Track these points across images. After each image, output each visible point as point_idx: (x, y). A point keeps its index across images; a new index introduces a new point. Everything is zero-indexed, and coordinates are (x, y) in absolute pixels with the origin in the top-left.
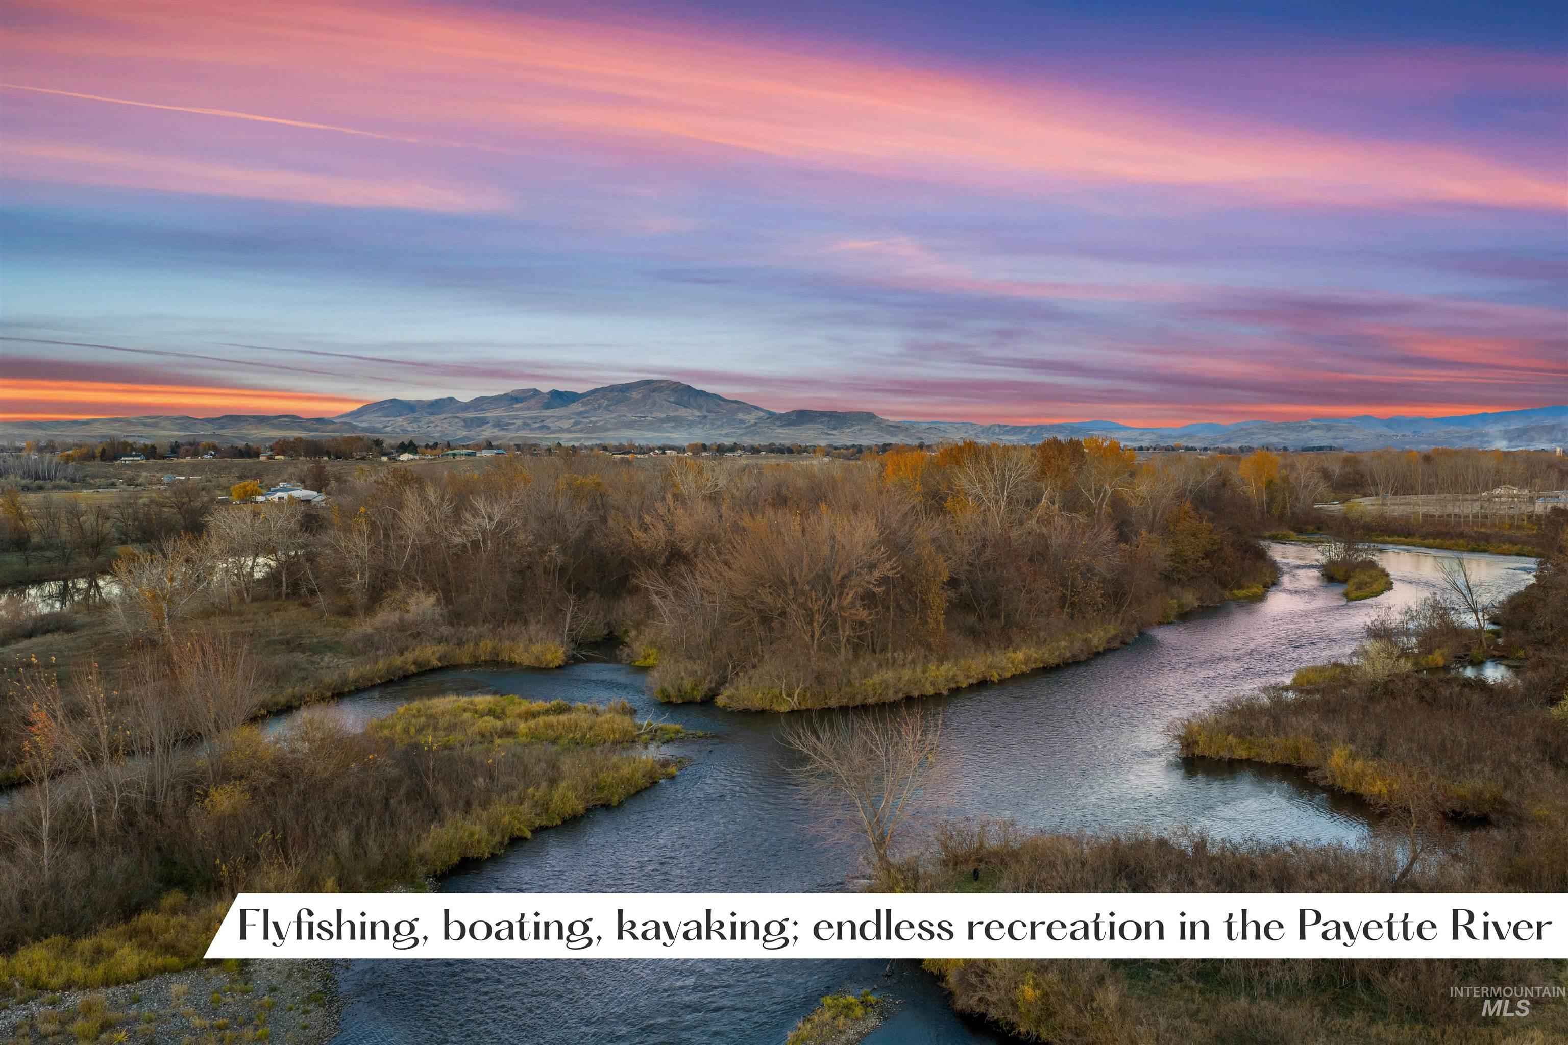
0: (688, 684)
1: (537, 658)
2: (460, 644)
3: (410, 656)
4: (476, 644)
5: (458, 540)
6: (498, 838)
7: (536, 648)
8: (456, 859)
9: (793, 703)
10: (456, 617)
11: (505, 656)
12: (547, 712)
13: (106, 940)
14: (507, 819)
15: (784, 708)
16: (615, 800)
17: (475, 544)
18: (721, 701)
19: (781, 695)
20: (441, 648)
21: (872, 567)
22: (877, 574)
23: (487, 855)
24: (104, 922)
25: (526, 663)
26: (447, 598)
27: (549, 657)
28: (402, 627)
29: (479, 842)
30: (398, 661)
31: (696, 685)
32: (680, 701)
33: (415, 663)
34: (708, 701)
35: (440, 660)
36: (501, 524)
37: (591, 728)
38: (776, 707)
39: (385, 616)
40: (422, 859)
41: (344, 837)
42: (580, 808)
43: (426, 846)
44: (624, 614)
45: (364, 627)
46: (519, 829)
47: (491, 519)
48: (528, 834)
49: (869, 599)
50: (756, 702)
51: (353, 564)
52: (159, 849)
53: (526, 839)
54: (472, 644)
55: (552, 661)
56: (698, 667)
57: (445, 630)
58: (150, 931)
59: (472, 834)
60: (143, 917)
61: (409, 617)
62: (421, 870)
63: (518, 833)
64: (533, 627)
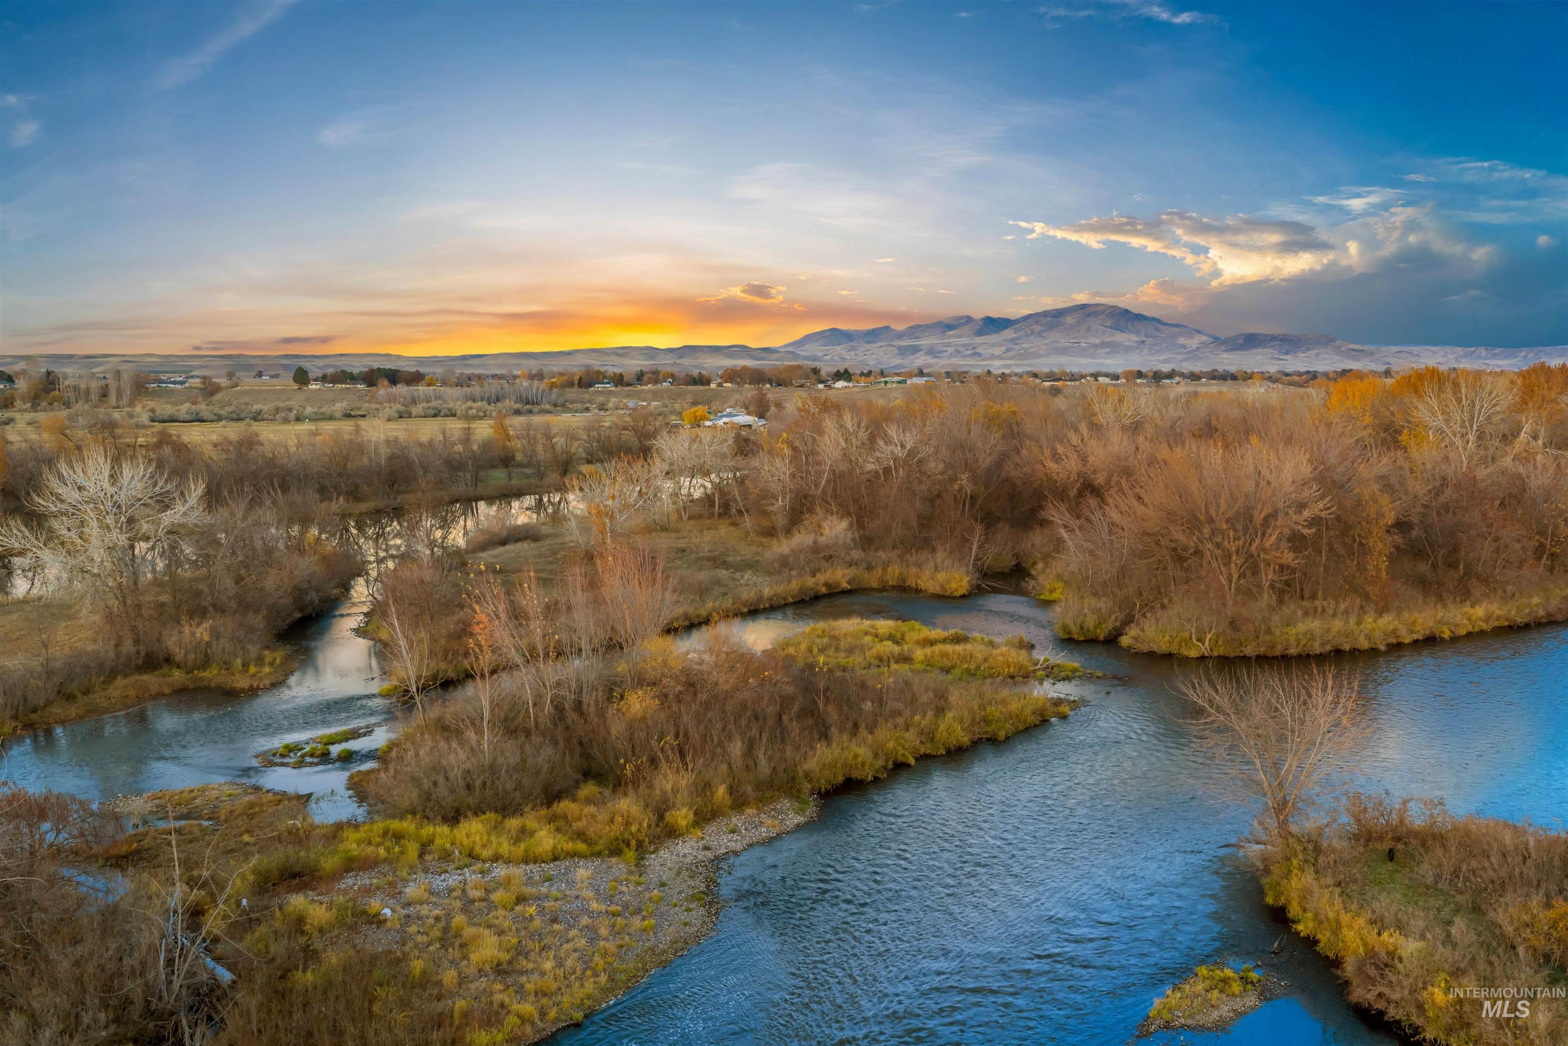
0: (1091, 622)
1: (942, 586)
2: (869, 568)
3: (821, 578)
4: (885, 569)
5: (870, 467)
6: (880, 763)
7: (941, 576)
8: (840, 779)
9: (1204, 649)
10: (867, 542)
11: (911, 582)
12: (944, 641)
13: (530, 821)
14: (891, 745)
15: (1193, 654)
16: (1002, 735)
17: (887, 470)
18: (1125, 641)
19: (1191, 638)
20: (851, 572)
21: (1302, 506)
22: (1306, 514)
23: (870, 778)
24: (530, 806)
25: (931, 590)
26: (860, 524)
27: (954, 585)
28: (816, 549)
29: (863, 764)
30: (810, 582)
31: (1100, 623)
32: (1082, 639)
33: (826, 584)
34: (1111, 641)
35: (849, 582)
36: (911, 453)
37: (986, 660)
38: (1185, 652)
39: (802, 539)
40: (807, 776)
41: (737, 748)
42: (966, 740)
43: (812, 764)
44: (1033, 546)
45: (783, 547)
46: (903, 755)
47: (903, 446)
48: (912, 761)
49: (1296, 541)
50: (1162, 644)
51: (775, 487)
52: (581, 743)
53: (909, 765)
54: (880, 569)
55: (957, 590)
56: (1103, 604)
57: (856, 554)
58: (566, 817)
59: (856, 756)
60: (562, 805)
61: (822, 540)
62: (807, 786)
63: (901, 759)
64: (940, 555)
